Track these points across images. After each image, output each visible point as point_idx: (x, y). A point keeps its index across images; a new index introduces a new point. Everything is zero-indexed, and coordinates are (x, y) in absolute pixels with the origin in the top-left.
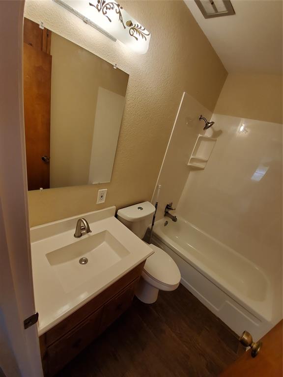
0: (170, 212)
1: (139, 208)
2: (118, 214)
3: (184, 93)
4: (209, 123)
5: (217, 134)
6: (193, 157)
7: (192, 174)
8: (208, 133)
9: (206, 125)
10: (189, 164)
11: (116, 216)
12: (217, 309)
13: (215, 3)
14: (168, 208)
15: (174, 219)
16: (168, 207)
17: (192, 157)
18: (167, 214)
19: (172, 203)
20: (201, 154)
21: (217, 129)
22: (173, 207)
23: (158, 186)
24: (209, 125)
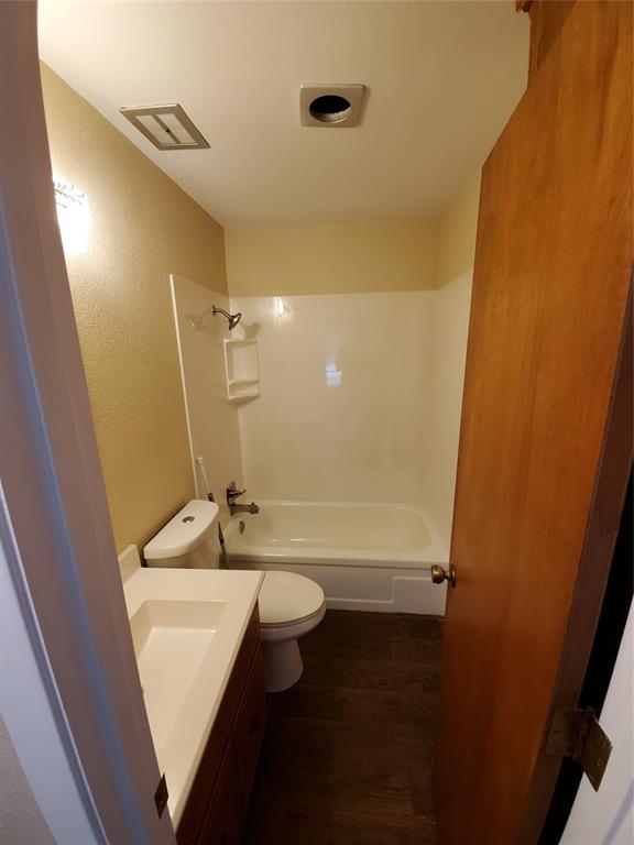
0: (238, 501)
1: (185, 520)
2: (146, 557)
3: (171, 276)
4: (234, 317)
5: (253, 330)
6: (231, 382)
7: (242, 413)
8: (238, 333)
9: (231, 321)
10: (230, 397)
11: (145, 564)
12: (390, 602)
13: (172, 130)
14: (232, 496)
15: (253, 509)
16: (231, 494)
17: (229, 383)
18: (234, 509)
19: (233, 483)
20: (242, 374)
21: (249, 323)
22: (238, 488)
23: (197, 461)
24: (236, 320)
